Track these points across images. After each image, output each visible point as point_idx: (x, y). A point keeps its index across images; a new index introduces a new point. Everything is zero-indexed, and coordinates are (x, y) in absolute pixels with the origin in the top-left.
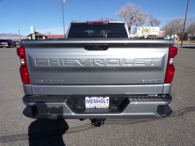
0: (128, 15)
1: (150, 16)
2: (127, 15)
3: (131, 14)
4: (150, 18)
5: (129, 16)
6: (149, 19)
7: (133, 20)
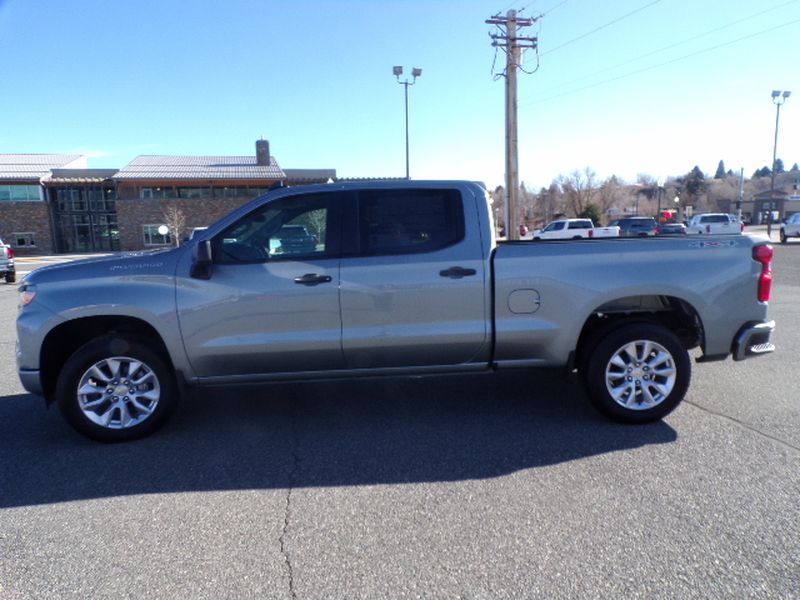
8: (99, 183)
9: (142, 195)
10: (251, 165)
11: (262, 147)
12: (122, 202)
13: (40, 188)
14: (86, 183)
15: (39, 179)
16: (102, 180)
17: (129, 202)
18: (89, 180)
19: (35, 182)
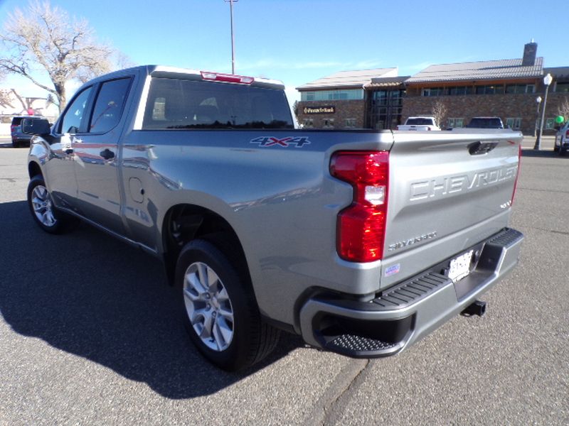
0: (46, 43)
1: (120, 56)
2: (43, 43)
3: (58, 43)
4: (119, 61)
5: (48, 47)
6: (118, 64)
7: (66, 62)
8: (396, 86)
9: (423, 94)
10: (517, 66)
11: (530, 50)
12: (408, 99)
13: (363, 91)
14: (389, 87)
15: (362, 85)
16: (398, 84)
17: (412, 99)
18: (390, 84)
19: (359, 87)
